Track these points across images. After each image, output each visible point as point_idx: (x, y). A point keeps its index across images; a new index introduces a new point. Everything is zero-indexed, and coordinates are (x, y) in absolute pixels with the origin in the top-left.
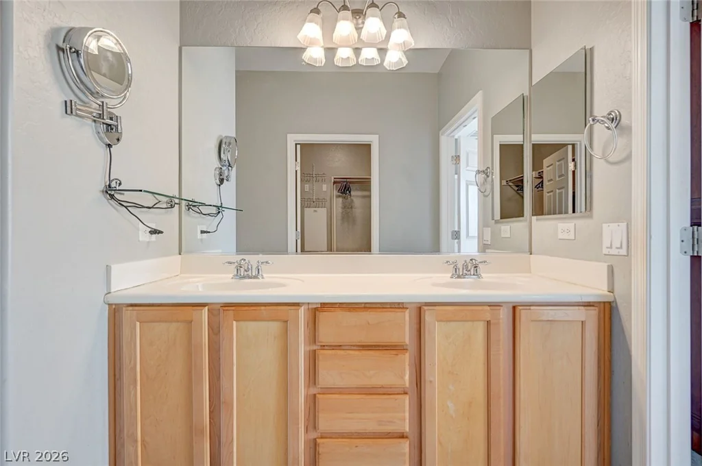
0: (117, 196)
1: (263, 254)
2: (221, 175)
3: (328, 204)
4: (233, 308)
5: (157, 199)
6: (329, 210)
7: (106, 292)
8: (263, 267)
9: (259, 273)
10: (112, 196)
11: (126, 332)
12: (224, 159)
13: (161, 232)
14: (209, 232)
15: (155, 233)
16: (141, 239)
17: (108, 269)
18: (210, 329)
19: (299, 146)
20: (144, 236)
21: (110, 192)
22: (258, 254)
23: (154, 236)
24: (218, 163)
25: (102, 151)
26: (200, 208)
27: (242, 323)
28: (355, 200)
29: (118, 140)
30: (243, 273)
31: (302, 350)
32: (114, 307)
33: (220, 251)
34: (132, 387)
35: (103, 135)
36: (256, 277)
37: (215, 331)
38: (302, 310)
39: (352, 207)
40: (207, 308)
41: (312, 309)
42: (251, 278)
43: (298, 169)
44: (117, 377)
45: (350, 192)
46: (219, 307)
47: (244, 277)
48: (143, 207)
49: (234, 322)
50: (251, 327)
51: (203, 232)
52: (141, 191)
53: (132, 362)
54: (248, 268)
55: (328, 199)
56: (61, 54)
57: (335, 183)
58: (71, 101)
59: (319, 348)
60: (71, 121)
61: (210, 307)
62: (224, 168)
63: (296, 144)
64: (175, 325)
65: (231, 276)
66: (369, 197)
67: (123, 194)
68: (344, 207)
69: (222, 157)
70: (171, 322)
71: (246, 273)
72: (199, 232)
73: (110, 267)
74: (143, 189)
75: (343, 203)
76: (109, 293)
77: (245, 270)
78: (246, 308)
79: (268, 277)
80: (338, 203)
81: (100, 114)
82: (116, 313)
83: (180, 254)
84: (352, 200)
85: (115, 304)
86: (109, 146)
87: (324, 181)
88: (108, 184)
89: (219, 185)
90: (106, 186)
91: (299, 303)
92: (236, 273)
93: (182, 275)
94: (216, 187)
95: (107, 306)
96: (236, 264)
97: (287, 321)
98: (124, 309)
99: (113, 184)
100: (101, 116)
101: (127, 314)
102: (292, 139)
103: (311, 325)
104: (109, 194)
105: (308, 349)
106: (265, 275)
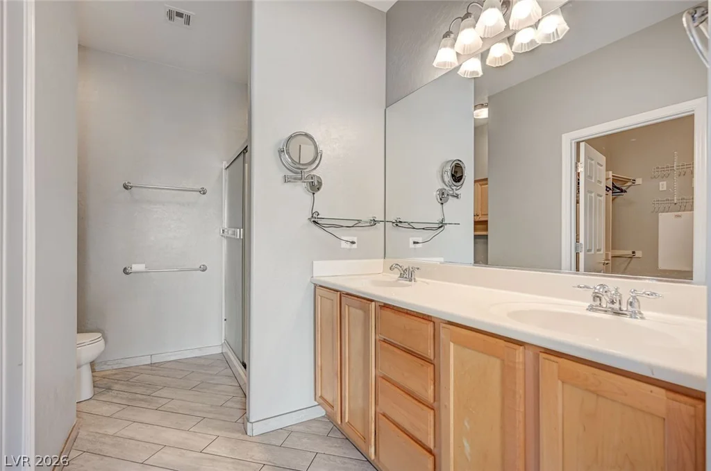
2: (443, 195)
14: (418, 243)
16: (342, 247)
19: (582, 145)
20: (345, 245)
25: (309, 197)
29: (319, 189)
35: (308, 188)
38: (372, 306)
40: (338, 293)
41: (379, 306)
48: (342, 226)
49: (347, 306)
51: (415, 243)
58: (285, 175)
63: (578, 143)
72: (411, 242)
73: (313, 263)
76: (313, 277)
78: (350, 297)
83: (384, 258)
86: (314, 194)
88: (311, 215)
89: (442, 204)
95: (312, 285)
99: (314, 216)
102: (569, 138)
104: (313, 221)
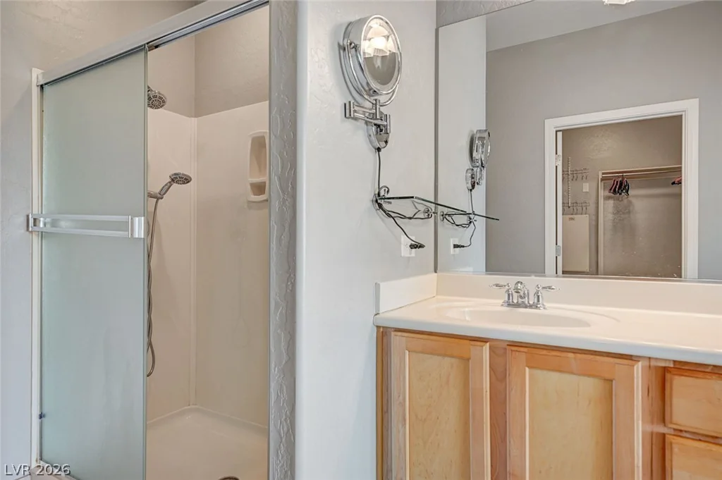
0: (386, 206)
1: (536, 276)
2: (473, 178)
3: (592, 209)
4: (525, 350)
5: (416, 208)
6: (594, 218)
7: (375, 313)
8: (543, 293)
9: (538, 301)
10: (380, 206)
11: (395, 360)
12: (477, 158)
13: (421, 246)
14: (463, 247)
15: (415, 248)
16: (402, 255)
17: (377, 286)
18: (492, 372)
19: (560, 134)
20: (406, 251)
21: (379, 201)
22: (529, 276)
23: (414, 250)
24: (469, 163)
25: (372, 155)
26: (454, 217)
27: (538, 373)
28: (634, 201)
29: (386, 142)
30: (516, 302)
31: (639, 429)
32: (381, 329)
33: (471, 269)
34: (400, 426)
35: (373, 138)
36: (535, 306)
37: (500, 377)
38: (639, 368)
39: (629, 212)
40: (488, 344)
41: (657, 368)
42: (526, 307)
43: (560, 163)
44: (385, 409)
45: (627, 192)
46: (504, 345)
47: (518, 305)
49: (527, 369)
50: (552, 379)
51: (456, 246)
52: (413, 197)
53: (401, 398)
54: (524, 294)
55: (592, 201)
56: (342, 52)
57: (602, 180)
58: (350, 102)
59: (672, 432)
60: (349, 124)
61: (493, 343)
62: (475, 169)
63: (557, 131)
64: (447, 360)
65: (501, 302)
66: (679, 196)
67: (390, 203)
68: (617, 212)
69: (474, 155)
70: (445, 355)
71: (520, 300)
72: (452, 246)
73: (379, 284)
74: (415, 196)
75: (615, 207)
76: (378, 314)
77: (521, 297)
78: (544, 352)
79: (551, 307)
80: (607, 208)
81: (373, 114)
82: (384, 335)
83: (436, 272)
84: (630, 202)
85: (383, 327)
86: (379, 149)
87: (585, 178)
88: (377, 192)
89: (471, 190)
90: (375, 194)
91: (631, 356)
92: (507, 299)
93: (439, 297)
94: (468, 193)
95: (375, 329)
96: (507, 287)
97: (612, 381)
98: (393, 333)
99: (382, 193)
100: (374, 116)
101: (397, 341)
102: (551, 126)
103: (655, 392)
104: (378, 204)
105: (649, 428)
106: (547, 305)
